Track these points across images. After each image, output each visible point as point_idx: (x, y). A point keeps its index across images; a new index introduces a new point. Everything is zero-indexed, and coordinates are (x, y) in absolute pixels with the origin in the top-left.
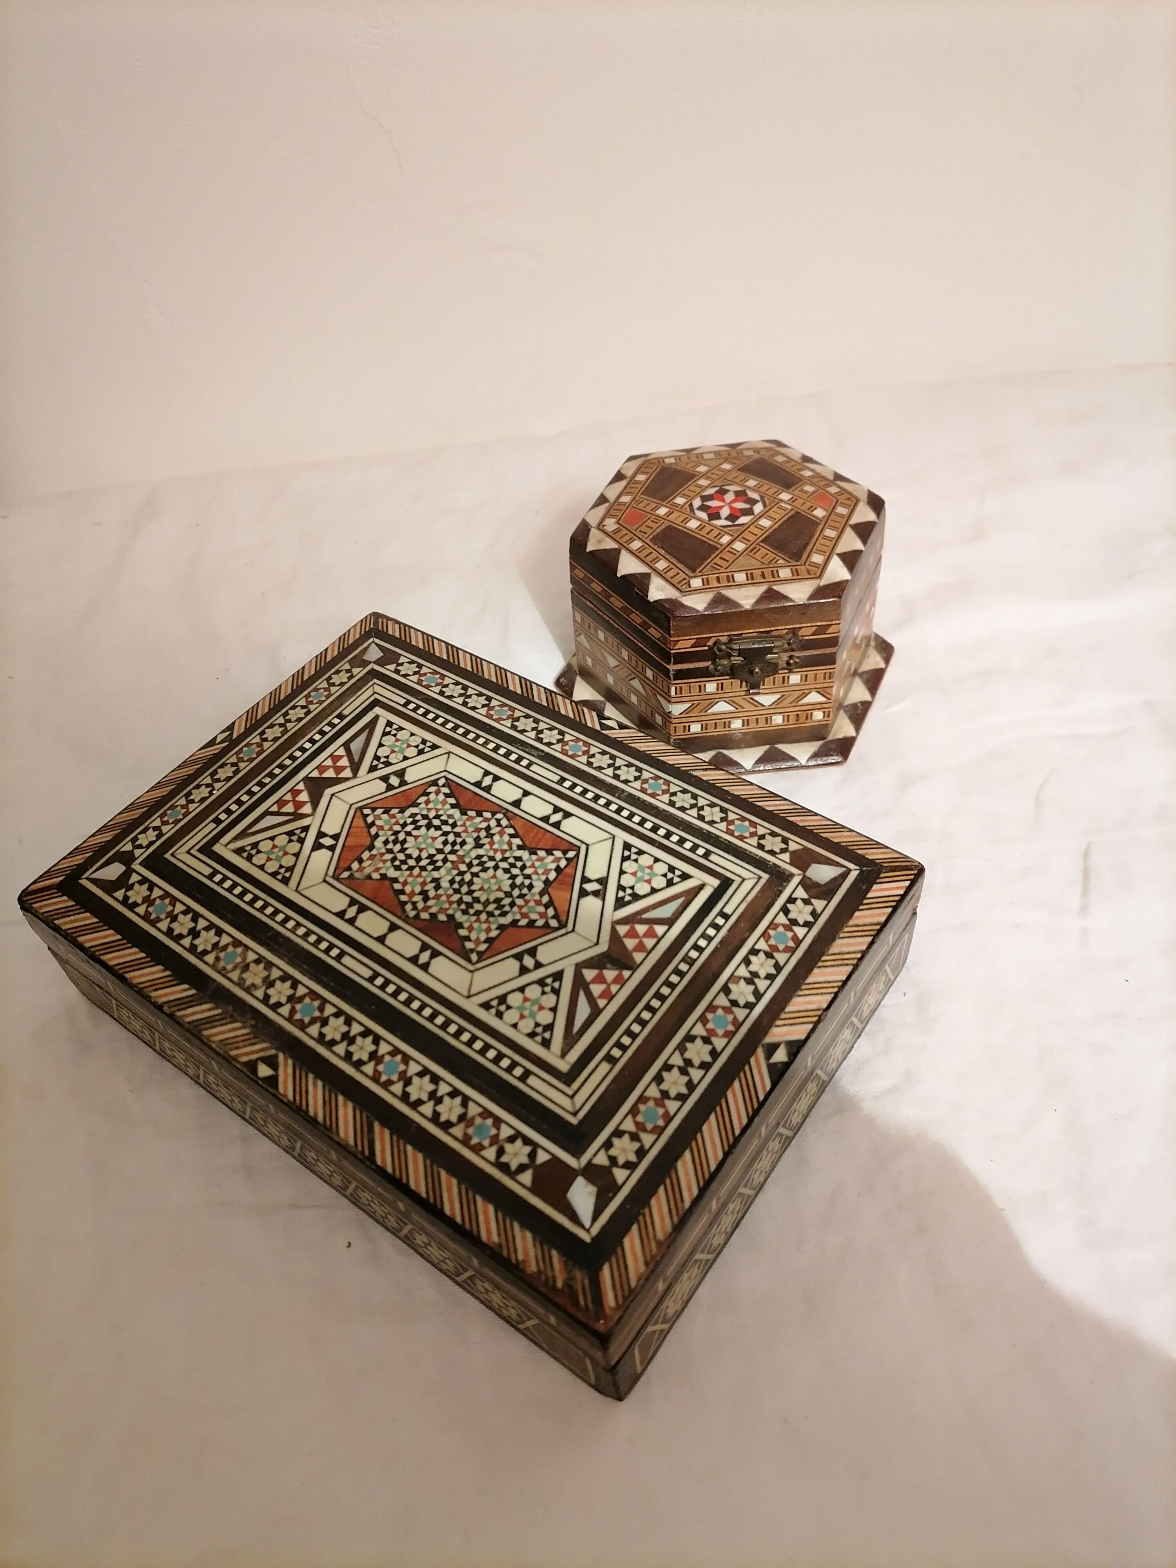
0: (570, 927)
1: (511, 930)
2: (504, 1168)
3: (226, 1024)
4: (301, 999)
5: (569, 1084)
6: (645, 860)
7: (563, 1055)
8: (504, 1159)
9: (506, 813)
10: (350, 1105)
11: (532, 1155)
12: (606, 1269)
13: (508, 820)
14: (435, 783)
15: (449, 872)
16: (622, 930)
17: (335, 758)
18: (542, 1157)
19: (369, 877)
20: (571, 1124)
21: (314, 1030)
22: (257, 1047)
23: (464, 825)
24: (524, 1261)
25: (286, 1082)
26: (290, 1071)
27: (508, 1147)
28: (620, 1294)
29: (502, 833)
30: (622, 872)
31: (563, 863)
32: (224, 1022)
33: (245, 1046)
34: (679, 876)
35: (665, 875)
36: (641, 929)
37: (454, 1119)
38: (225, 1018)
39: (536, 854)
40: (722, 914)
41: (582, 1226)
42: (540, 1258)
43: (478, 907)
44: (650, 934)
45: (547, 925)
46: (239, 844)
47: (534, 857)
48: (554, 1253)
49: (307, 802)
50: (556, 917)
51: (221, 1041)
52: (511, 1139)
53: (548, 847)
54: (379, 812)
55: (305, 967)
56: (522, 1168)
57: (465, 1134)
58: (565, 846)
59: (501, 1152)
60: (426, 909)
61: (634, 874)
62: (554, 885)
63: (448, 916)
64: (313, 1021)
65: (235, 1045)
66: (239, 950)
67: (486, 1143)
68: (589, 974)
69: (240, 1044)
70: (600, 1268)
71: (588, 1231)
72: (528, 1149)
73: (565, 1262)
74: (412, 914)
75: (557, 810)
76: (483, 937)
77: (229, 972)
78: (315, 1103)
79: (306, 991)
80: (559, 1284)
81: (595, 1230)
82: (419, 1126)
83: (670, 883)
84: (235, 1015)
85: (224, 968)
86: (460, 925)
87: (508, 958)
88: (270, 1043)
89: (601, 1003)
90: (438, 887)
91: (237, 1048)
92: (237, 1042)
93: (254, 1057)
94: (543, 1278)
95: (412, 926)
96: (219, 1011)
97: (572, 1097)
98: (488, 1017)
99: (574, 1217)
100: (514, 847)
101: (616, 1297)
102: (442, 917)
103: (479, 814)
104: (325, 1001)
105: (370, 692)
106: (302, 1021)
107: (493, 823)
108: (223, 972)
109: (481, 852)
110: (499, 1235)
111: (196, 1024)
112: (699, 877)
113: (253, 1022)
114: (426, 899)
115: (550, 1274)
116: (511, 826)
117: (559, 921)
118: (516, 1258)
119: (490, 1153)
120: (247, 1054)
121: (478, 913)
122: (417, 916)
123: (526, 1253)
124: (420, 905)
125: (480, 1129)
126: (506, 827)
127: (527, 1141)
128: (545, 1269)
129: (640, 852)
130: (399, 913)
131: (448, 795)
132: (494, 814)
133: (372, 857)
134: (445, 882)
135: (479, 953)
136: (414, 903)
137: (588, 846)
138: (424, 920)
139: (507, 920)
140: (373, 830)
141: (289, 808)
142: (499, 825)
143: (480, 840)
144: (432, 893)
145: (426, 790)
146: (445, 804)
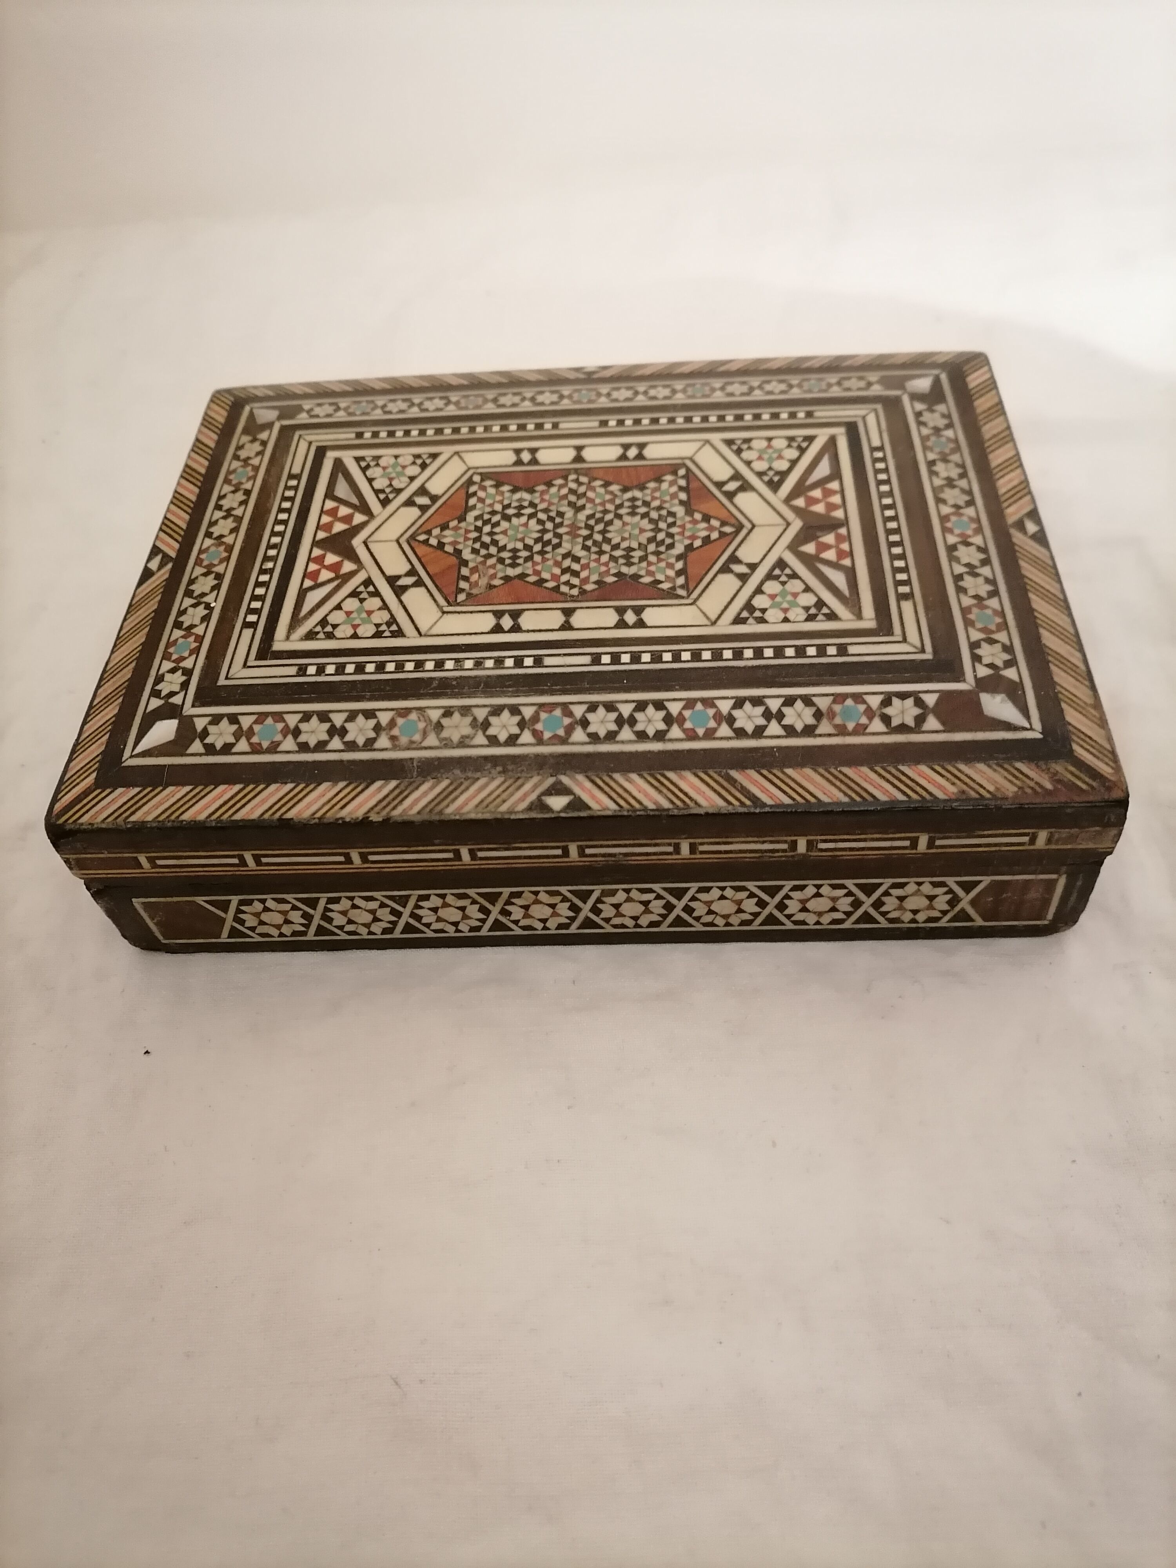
0: (748, 526)
1: (692, 556)
2: (903, 728)
3: (467, 788)
4: (535, 718)
5: (890, 632)
6: (758, 444)
7: (859, 616)
8: (895, 722)
9: (576, 471)
10: (688, 775)
11: (919, 703)
12: (1075, 747)
13: (586, 475)
14: (470, 482)
15: (573, 544)
16: (800, 502)
17: (333, 512)
18: (930, 700)
19: (491, 587)
20: (928, 660)
21: (579, 735)
22: (528, 786)
23: (542, 500)
24: (997, 789)
25: (593, 797)
26: (588, 785)
27: (888, 711)
28: (1107, 760)
29: (593, 489)
30: (747, 463)
31: (682, 483)
32: (463, 787)
33: (512, 795)
34: (803, 441)
35: (790, 446)
36: (816, 493)
37: (811, 721)
38: (461, 784)
39: (646, 488)
41: (1024, 729)
42: (1011, 778)
43: (637, 554)
44: (828, 493)
45: (722, 535)
46: (302, 630)
47: (648, 492)
48: (1019, 765)
49: (342, 561)
50: (724, 523)
51: (477, 806)
52: (887, 702)
53: (652, 478)
54: (436, 532)
55: (510, 689)
56: (920, 720)
57: (836, 726)
58: (668, 469)
59: (886, 719)
60: (586, 581)
61: (760, 459)
62: (692, 502)
63: (615, 575)
64: (569, 730)
65: (499, 800)
66: (413, 716)
67: (864, 720)
68: (809, 549)
69: (504, 796)
70: (1071, 751)
71: (1031, 729)
72: (910, 702)
73: (1038, 767)
74: (575, 592)
75: (626, 447)
76: (671, 573)
77: (421, 743)
78: (646, 795)
79: (534, 709)
80: (1049, 786)
81: (1037, 725)
82: (780, 748)
83: (802, 449)
84: (470, 774)
85: (412, 742)
86: (636, 577)
87: (715, 576)
88: (538, 774)
89: (847, 562)
90: (576, 559)
91: (504, 801)
92: (499, 796)
93: (533, 797)
94: (1029, 791)
95: (587, 601)
96: (446, 783)
97: (905, 640)
98: (751, 628)
99: (1008, 726)
100: (619, 493)
101: (1107, 764)
102: (610, 579)
103: (549, 485)
104: (565, 706)
105: (303, 446)
106: (555, 736)
107: (573, 486)
108: (414, 746)
109: (588, 512)
110: (953, 784)
111: (428, 809)
112: (821, 433)
113: (499, 769)
114: (576, 574)
115: (1032, 784)
116: (595, 479)
117: (733, 525)
118: (988, 791)
119: (877, 725)
120: (522, 799)
121: (642, 559)
122: (583, 592)
123: (994, 782)
124: (575, 581)
125: (846, 713)
126: (589, 483)
127: (903, 696)
128: (1023, 781)
129: (747, 441)
130: (562, 598)
131: (497, 486)
132: (565, 478)
133: (474, 570)
134: (579, 552)
135: (682, 587)
136: (567, 583)
137: (691, 459)
138: (594, 590)
139: (679, 549)
140: (449, 549)
141: (325, 575)
142: (580, 484)
143: (575, 504)
144: (576, 567)
145: (467, 492)
146: (502, 493)
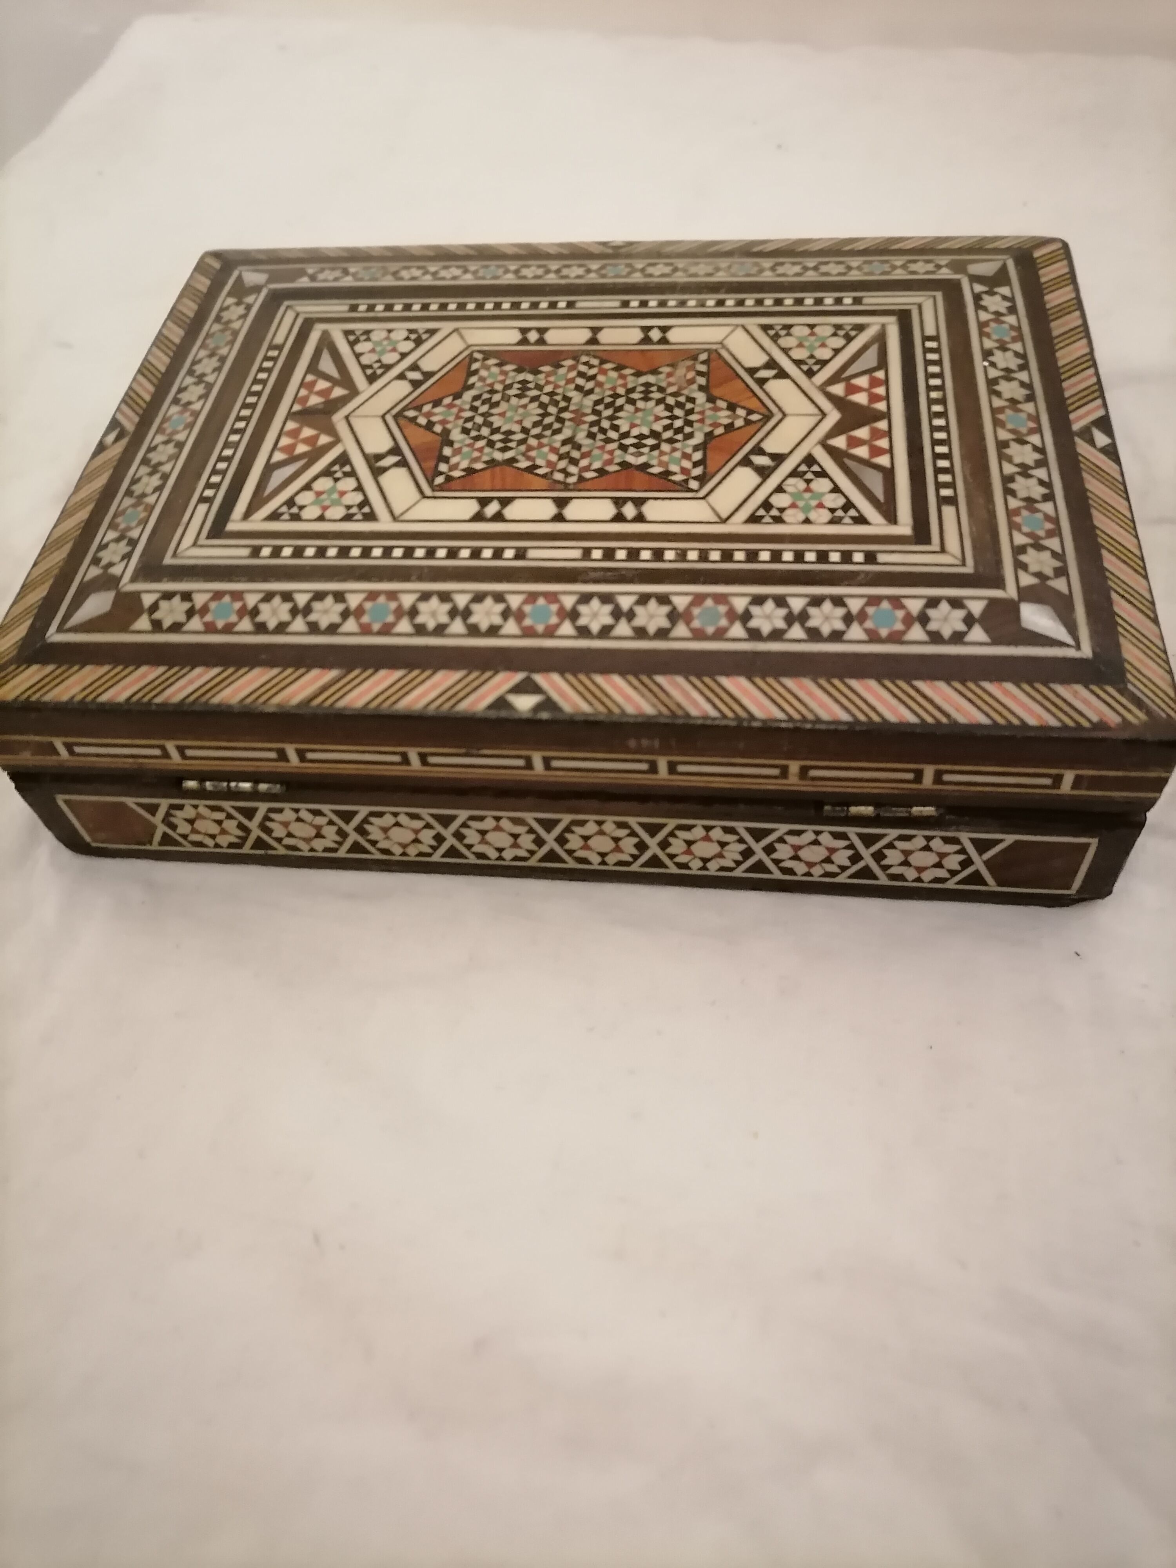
0: (389, 418)
1: (457, 388)
5: (308, 318)
6: (338, 512)
7: (326, 332)
9: (566, 487)
11: (314, 278)
13: (556, 481)
14: (702, 479)
15: (581, 405)
16: (324, 439)
17: (876, 451)
18: (304, 279)
19: (673, 365)
20: (290, 300)
23: (611, 452)
29: (549, 464)
30: (360, 488)
31: (443, 467)
34: (282, 514)
35: (301, 508)
36: (301, 449)
39: (486, 462)
40: (209, 500)
41: (247, 271)
44: (290, 449)
45: (419, 408)
47: (486, 458)
49: (847, 395)
50: (413, 420)
53: (475, 475)
54: (739, 423)
58: (453, 484)
60: (572, 368)
61: (342, 494)
62: (438, 445)
63: (541, 372)
64: (604, 267)
68: (338, 392)
71: (241, 271)
72: (320, 279)
74: (584, 359)
75: (499, 517)
76: (483, 373)
83: (290, 503)
86: (519, 370)
87: (440, 369)
89: (311, 378)
90: (579, 388)
95: (573, 350)
98: (424, 326)
100: (520, 457)
102: (546, 369)
103: (601, 472)
107: (573, 469)
109: (560, 437)
112: (257, 523)
114: (581, 374)
116: (544, 476)
117: (405, 416)
121: (509, 388)
122: (576, 359)
126: (552, 473)
129: (348, 518)
130: (598, 354)
131: (667, 473)
132: (581, 479)
133: (692, 382)
134: (576, 396)
135: (476, 360)
136: (591, 367)
137: (424, 496)
138: (565, 359)
139: (468, 396)
140: (722, 404)
141: (863, 381)
142: (564, 471)
143: (573, 448)
144: (580, 381)
145: (705, 468)
146: (661, 464)
